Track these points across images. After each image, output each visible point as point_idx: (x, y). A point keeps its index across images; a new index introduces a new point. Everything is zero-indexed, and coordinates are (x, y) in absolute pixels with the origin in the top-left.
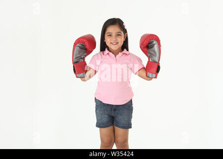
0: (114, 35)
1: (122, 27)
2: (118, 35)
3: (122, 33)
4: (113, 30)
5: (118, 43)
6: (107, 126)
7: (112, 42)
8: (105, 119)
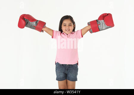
0: (67, 25)
1: (72, 20)
2: (70, 25)
3: (72, 24)
4: (67, 22)
5: (69, 30)
6: (63, 80)
7: (66, 29)
8: (62, 75)
